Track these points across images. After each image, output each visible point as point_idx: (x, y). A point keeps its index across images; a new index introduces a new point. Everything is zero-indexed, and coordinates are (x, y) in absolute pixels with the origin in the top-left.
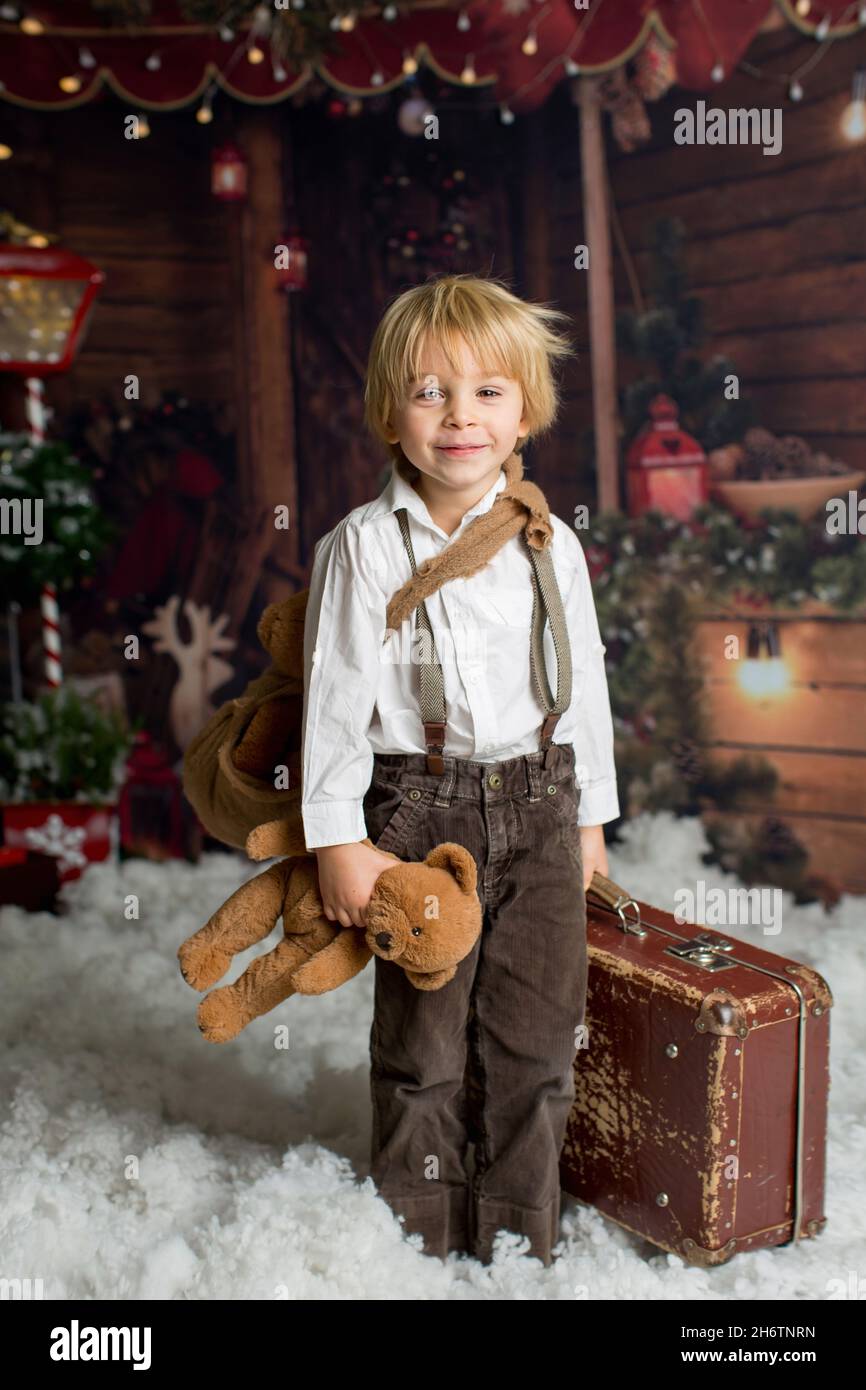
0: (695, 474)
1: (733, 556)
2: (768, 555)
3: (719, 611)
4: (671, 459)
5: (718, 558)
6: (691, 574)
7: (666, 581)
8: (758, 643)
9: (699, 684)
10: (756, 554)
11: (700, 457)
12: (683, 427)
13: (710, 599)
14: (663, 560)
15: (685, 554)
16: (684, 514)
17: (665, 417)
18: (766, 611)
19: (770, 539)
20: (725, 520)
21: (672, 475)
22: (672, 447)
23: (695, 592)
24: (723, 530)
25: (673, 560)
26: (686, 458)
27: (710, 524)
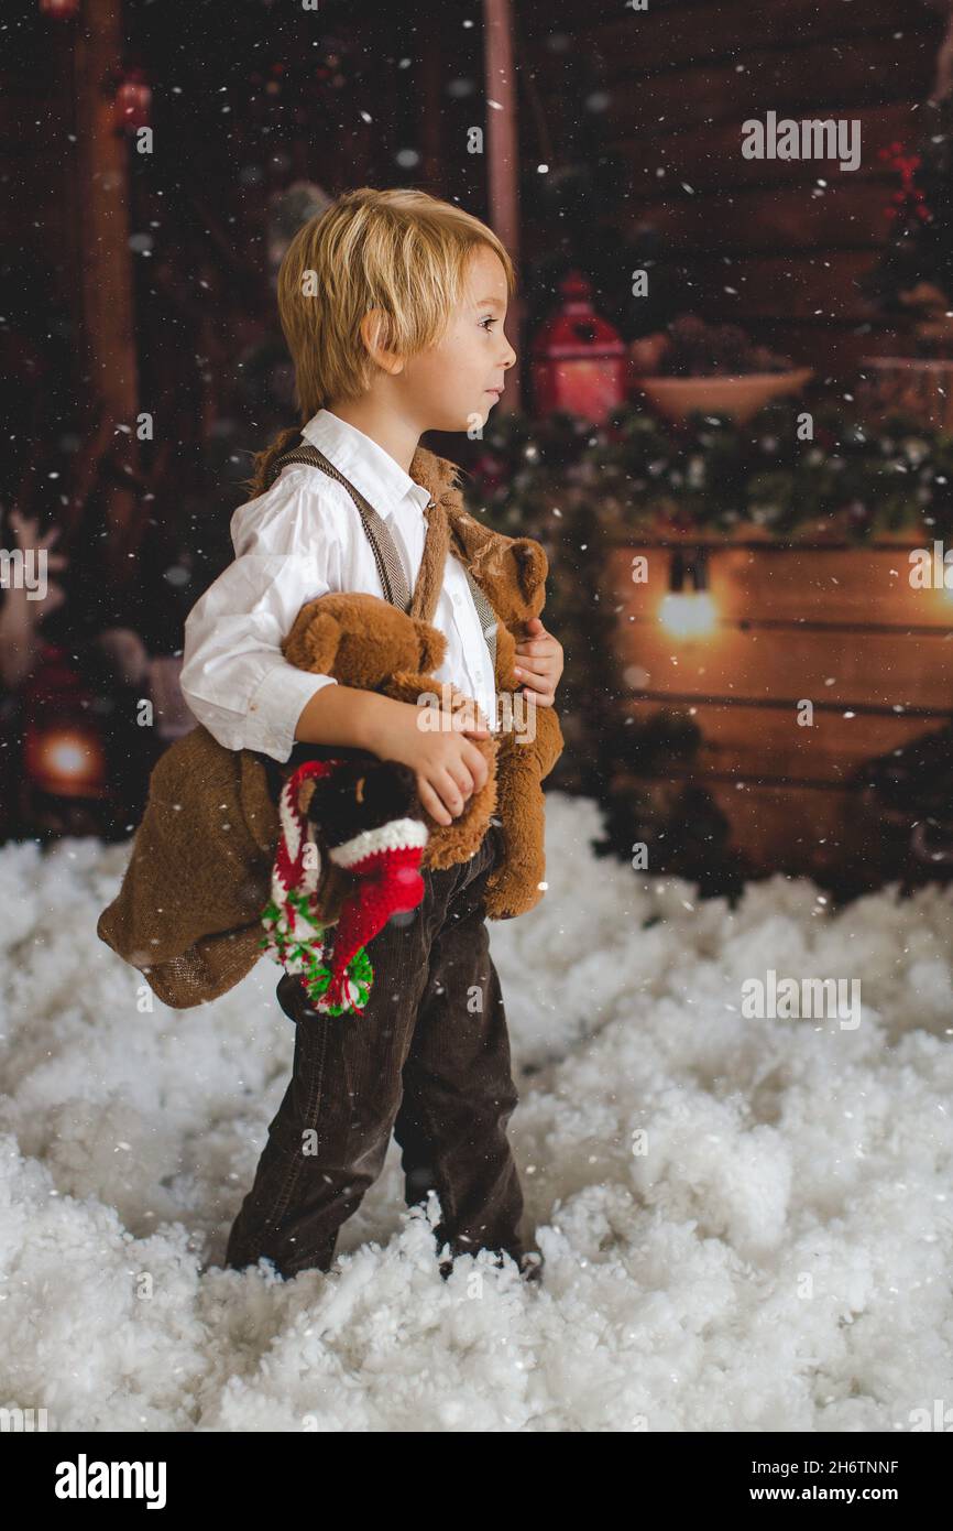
0: (611, 369)
1: (654, 468)
2: (697, 469)
3: (639, 534)
4: (583, 349)
5: (640, 471)
6: (607, 489)
7: (576, 497)
8: (684, 573)
9: (612, 622)
10: (683, 467)
11: (617, 347)
12: (599, 311)
13: (627, 518)
14: (573, 472)
15: (597, 466)
16: (598, 416)
17: (578, 298)
18: (692, 536)
19: (699, 449)
20: (646, 424)
21: (585, 368)
22: (584, 334)
23: (611, 510)
24: (642, 437)
25: (585, 472)
26: (602, 349)
27: (629, 429)
